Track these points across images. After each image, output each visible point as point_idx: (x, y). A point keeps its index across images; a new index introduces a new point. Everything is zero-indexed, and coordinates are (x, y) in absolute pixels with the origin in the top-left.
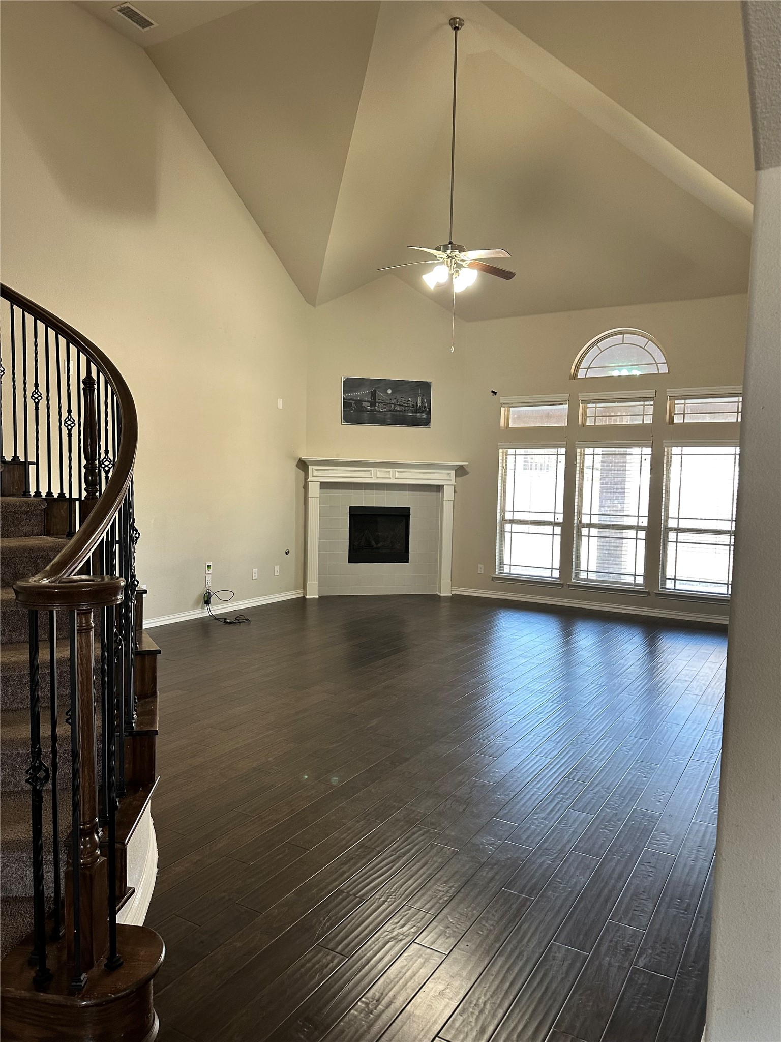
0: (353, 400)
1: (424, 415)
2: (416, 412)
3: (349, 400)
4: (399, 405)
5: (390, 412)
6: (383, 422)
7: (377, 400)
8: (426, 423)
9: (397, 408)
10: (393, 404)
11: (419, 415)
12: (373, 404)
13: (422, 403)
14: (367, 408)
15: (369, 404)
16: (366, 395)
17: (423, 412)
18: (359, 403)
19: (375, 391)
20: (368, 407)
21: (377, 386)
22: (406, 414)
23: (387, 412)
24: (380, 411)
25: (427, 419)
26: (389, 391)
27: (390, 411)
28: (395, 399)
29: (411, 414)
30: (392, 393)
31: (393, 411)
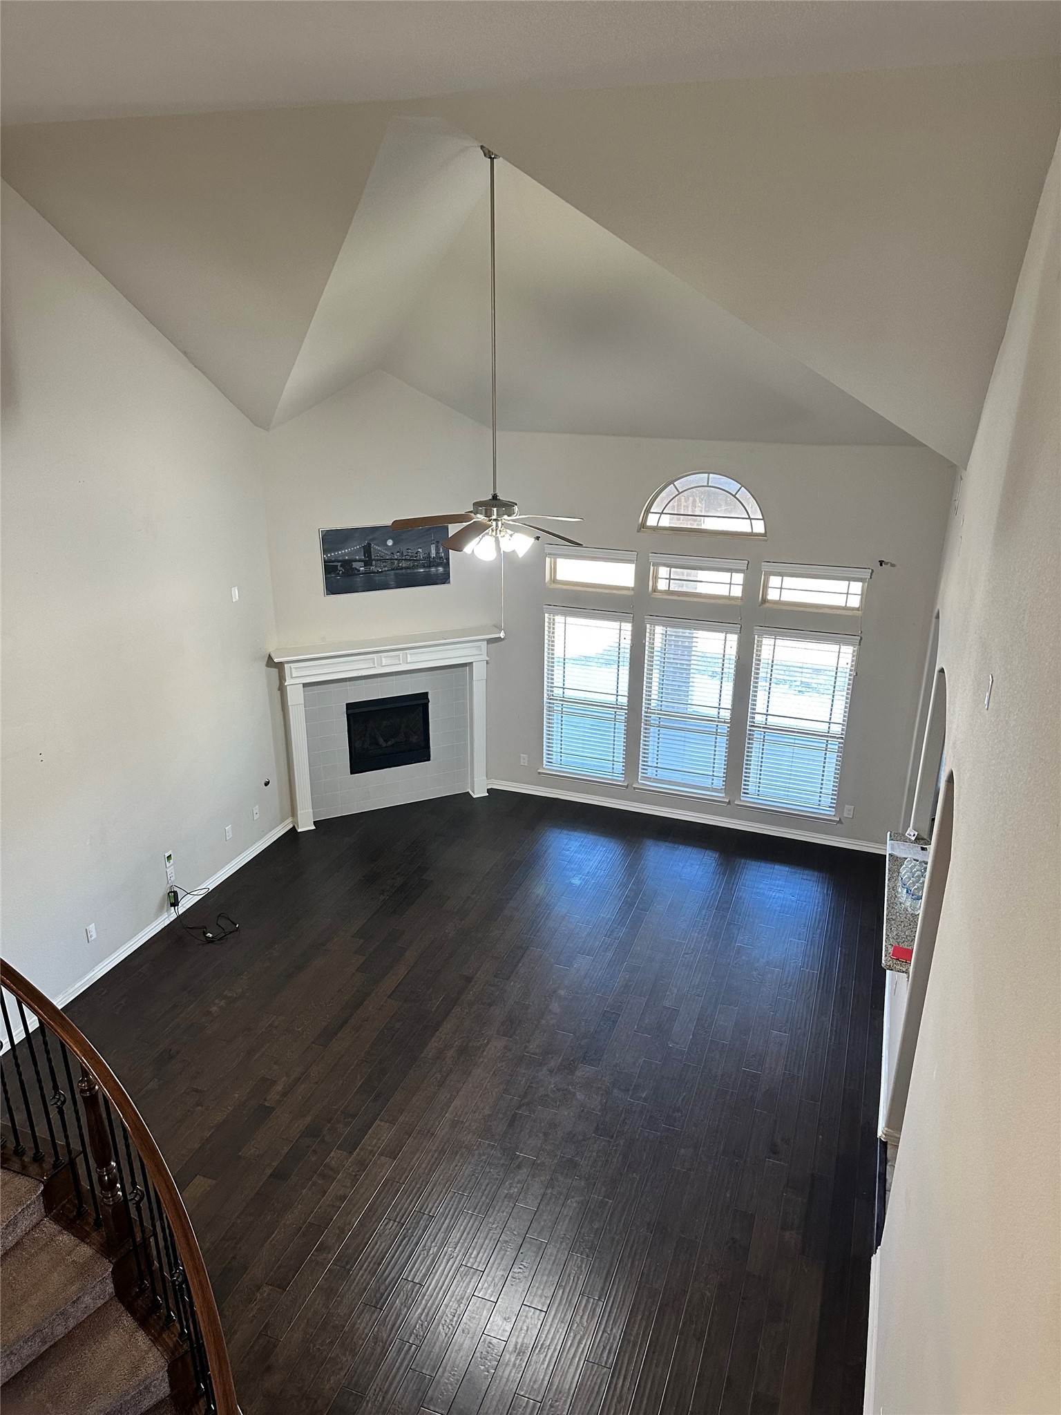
0: (339, 562)
1: (441, 569)
2: (429, 567)
3: (333, 562)
4: (405, 560)
5: (393, 572)
6: (384, 586)
7: (373, 557)
8: (445, 579)
9: (403, 564)
10: (396, 559)
11: (433, 569)
12: (367, 563)
13: (437, 553)
14: (359, 571)
15: (362, 564)
16: (357, 552)
17: (438, 565)
18: (347, 564)
19: (369, 545)
20: (361, 569)
21: (371, 537)
22: (416, 571)
23: (388, 572)
24: (378, 572)
25: (444, 574)
26: (390, 543)
27: (392, 570)
28: (398, 552)
29: (422, 570)
30: (394, 544)
31: (397, 569)
